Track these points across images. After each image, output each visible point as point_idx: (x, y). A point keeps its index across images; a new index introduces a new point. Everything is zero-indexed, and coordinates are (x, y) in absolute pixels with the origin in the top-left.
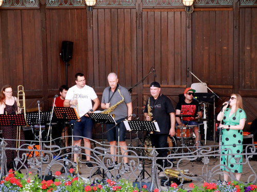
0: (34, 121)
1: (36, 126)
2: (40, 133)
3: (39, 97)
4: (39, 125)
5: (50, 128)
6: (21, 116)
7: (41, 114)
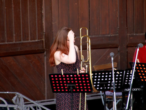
0: (104, 85)
1: (108, 93)
2: (115, 104)
3: (113, 47)
4: (112, 91)
5: (130, 97)
6: (85, 77)
7: (115, 74)
